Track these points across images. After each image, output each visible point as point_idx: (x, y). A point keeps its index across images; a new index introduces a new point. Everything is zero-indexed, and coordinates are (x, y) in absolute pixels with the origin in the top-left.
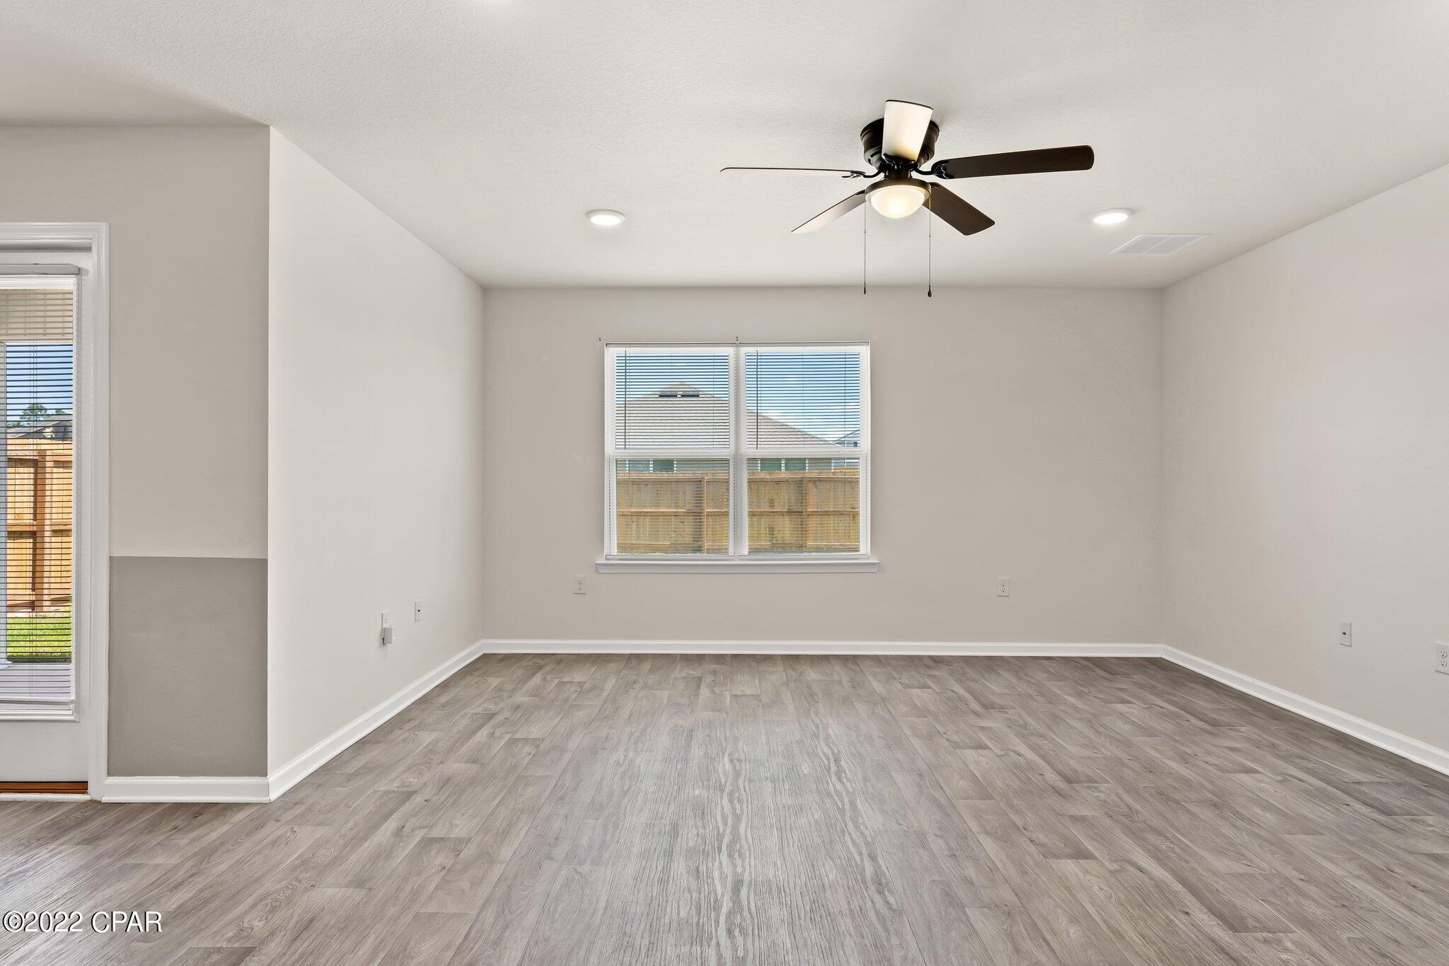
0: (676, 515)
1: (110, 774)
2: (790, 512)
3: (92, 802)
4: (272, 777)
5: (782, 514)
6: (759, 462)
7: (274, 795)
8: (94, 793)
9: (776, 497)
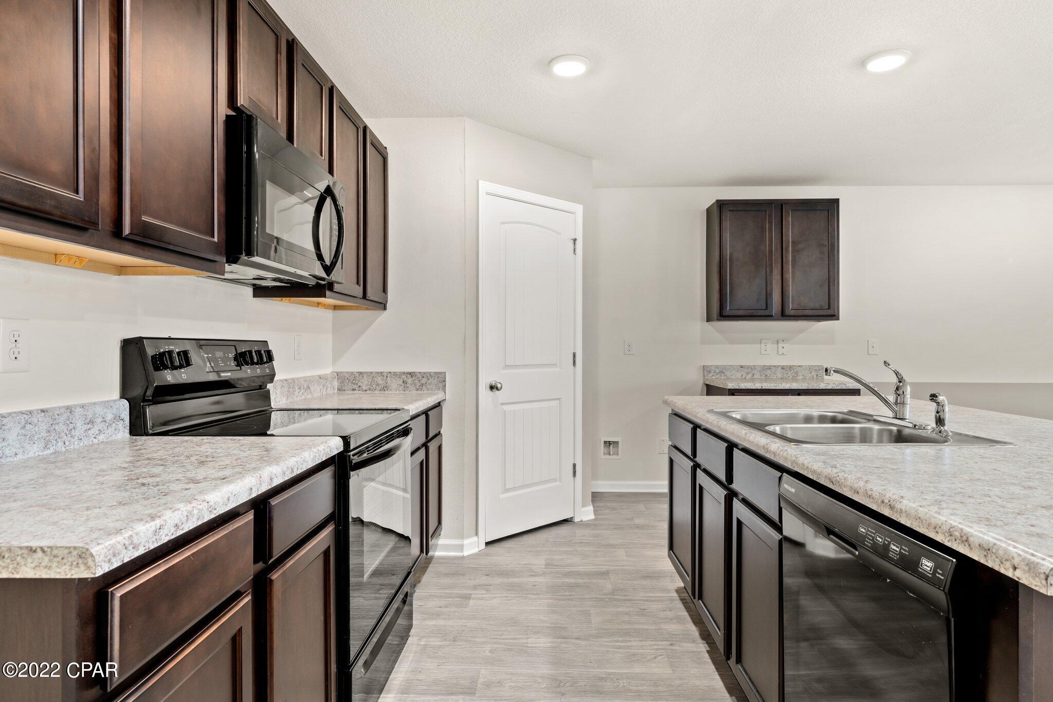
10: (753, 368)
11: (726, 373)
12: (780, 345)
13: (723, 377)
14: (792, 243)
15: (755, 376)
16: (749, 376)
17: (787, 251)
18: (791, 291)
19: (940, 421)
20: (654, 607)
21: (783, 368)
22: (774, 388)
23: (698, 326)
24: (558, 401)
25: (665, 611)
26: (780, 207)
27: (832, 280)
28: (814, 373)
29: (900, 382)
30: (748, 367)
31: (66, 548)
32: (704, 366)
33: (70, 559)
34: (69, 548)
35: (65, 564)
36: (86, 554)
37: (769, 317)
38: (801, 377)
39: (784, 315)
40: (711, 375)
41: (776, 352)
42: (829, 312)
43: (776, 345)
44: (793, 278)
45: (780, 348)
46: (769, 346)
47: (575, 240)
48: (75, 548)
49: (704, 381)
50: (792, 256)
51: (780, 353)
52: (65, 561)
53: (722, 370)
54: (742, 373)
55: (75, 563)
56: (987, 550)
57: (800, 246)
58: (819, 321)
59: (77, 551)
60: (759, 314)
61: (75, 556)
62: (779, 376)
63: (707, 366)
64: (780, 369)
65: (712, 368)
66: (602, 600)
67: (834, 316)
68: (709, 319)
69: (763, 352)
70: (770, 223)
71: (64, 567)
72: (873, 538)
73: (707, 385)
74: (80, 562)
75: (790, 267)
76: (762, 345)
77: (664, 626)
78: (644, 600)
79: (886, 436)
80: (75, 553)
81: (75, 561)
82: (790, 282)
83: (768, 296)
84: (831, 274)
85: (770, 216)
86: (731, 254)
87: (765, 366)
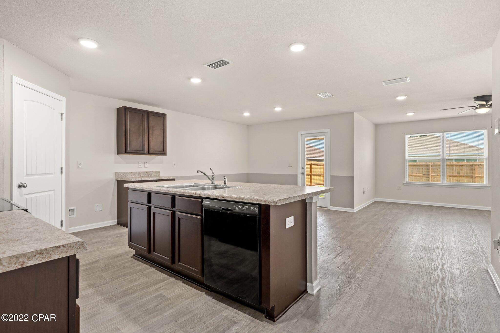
0: (419, 176)
1: (331, 206)
2: (467, 176)
3: (328, 209)
4: (355, 209)
5: (464, 176)
6: (454, 160)
7: (355, 212)
8: (328, 208)
9: (460, 171)
10: (136, 173)
11: (125, 175)
12: (146, 164)
13: (124, 177)
14: (152, 127)
15: (137, 176)
16: (134, 176)
17: (150, 130)
18: (151, 144)
19: (225, 183)
20: (127, 265)
21: (147, 172)
22: (149, 180)
23: (113, 156)
24: (53, 191)
25: (132, 264)
26: (147, 113)
27: (164, 142)
28: (157, 174)
29: (213, 174)
30: (134, 172)
31: (75, 242)
32: (116, 173)
33: (76, 247)
34: (76, 242)
35: (74, 249)
36: (83, 243)
37: (144, 154)
38: (153, 176)
39: (149, 153)
40: (119, 176)
41: (144, 166)
42: (163, 152)
43: (144, 164)
44: (152, 140)
45: (145, 165)
46: (142, 164)
47: (62, 114)
48: (79, 242)
49: (116, 178)
50: (152, 132)
51: (146, 167)
52: (73, 248)
53: (123, 174)
54: (131, 175)
55: (78, 248)
56: (265, 201)
57: (154, 129)
58: (158, 155)
59: (80, 242)
60: (140, 152)
61: (78, 245)
62: (145, 175)
63: (117, 173)
64: (145, 173)
65: (120, 173)
66: (103, 270)
67: (165, 154)
68: (118, 153)
69: (139, 167)
70: (144, 118)
71: (74, 250)
72: (238, 207)
73: (117, 180)
74: (81, 246)
75: (151, 136)
76: (139, 164)
77: (136, 269)
78: (121, 264)
79: (213, 188)
80: (79, 243)
81: (78, 247)
82: (151, 141)
83: (143, 146)
84: (164, 139)
85: (144, 116)
86: (129, 128)
87: (140, 172)
